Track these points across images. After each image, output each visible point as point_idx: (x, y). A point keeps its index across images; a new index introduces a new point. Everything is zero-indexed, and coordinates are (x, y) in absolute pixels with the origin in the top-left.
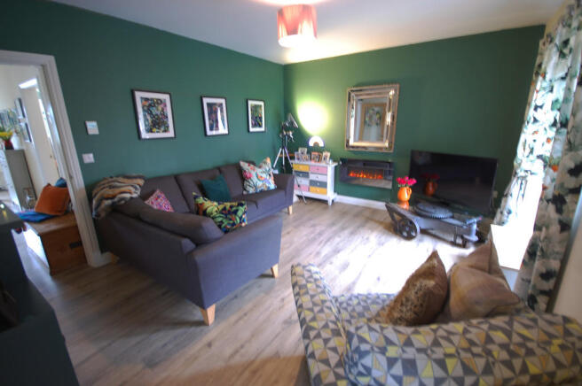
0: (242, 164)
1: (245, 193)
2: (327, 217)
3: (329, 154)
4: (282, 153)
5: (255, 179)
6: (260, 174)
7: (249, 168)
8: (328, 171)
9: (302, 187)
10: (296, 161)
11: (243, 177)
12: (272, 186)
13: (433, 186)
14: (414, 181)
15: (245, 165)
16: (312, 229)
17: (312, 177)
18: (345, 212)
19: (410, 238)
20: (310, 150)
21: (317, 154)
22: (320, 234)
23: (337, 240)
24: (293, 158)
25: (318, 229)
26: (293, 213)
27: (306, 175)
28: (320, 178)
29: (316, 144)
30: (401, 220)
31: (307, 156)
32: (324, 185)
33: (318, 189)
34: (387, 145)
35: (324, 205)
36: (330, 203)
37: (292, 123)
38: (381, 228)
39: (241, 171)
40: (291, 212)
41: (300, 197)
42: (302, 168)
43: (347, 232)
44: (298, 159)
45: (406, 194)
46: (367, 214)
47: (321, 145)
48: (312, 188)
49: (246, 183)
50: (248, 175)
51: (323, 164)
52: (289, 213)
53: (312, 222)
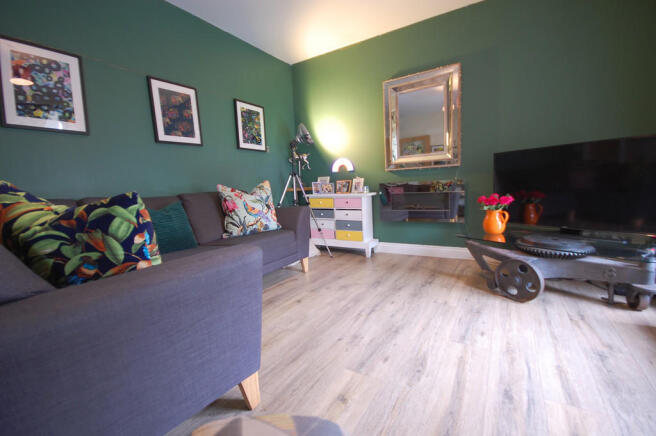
0: (220, 188)
1: (225, 236)
2: (365, 274)
3: (362, 180)
4: (291, 185)
5: (241, 212)
6: (251, 204)
7: (232, 194)
8: (362, 205)
9: (323, 232)
10: (315, 194)
11: (222, 209)
12: (273, 225)
13: (537, 210)
14: (510, 198)
15: (226, 192)
16: (342, 292)
17: (339, 215)
18: (393, 265)
19: (524, 297)
20: (334, 178)
21: (344, 182)
22: (357, 300)
23: (389, 308)
24: (309, 192)
25: (354, 292)
26: (310, 269)
27: (328, 213)
28: (352, 216)
29: (342, 168)
30: (501, 267)
31: (330, 187)
32: (357, 226)
33: (350, 233)
34: (449, 156)
35: (359, 258)
36: (368, 254)
37: (305, 137)
38: (461, 284)
39: (218, 199)
40: (306, 269)
41: (322, 249)
42: (322, 204)
43: (404, 294)
44: (318, 192)
45: (498, 223)
46: (430, 265)
47: (350, 168)
48: (340, 233)
49: (228, 220)
50: (231, 206)
51: (354, 194)
52: (303, 271)
53: (342, 282)
